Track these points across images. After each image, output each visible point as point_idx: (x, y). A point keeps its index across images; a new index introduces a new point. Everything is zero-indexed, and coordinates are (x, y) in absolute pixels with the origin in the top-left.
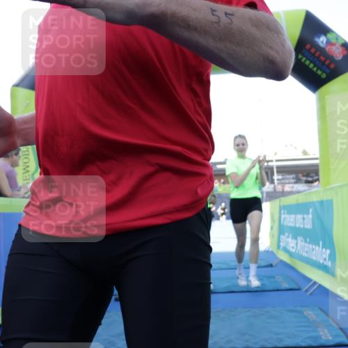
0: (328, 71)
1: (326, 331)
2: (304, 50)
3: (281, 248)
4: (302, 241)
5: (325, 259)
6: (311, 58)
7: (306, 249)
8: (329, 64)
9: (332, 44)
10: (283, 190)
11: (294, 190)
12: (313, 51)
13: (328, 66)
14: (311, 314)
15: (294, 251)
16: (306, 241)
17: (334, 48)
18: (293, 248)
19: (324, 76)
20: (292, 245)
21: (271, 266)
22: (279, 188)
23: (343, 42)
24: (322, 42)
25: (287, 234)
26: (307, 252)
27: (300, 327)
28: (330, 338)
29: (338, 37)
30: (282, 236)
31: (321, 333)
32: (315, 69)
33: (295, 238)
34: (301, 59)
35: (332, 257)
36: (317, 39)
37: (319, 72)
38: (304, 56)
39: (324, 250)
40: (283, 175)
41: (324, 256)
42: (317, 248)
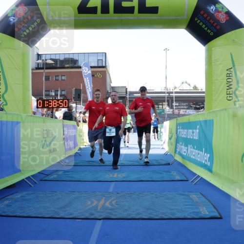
0: (215, 31)
1: (205, 208)
2: (200, 15)
3: (177, 152)
4: (191, 148)
5: (206, 161)
6: (204, 21)
7: (194, 154)
8: (216, 26)
9: (219, 12)
10: (179, 113)
11: (186, 113)
12: (205, 15)
13: (215, 27)
14: (195, 197)
15: (185, 154)
16: (194, 148)
17: (220, 14)
18: (185, 152)
19: (212, 34)
20: (184, 150)
21: (169, 164)
22: (176, 111)
23: (227, 10)
24: (212, 10)
25: (181, 143)
26: (194, 155)
27: (187, 205)
28: (207, 213)
29: (223, 7)
30: (178, 144)
31: (201, 210)
32: (206, 29)
33: (186, 145)
34: (197, 21)
35: (211, 159)
36: (208, 8)
37: (209, 31)
38: (199, 19)
39: (206, 154)
40: (179, 103)
41: (206, 158)
42: (201, 153)
